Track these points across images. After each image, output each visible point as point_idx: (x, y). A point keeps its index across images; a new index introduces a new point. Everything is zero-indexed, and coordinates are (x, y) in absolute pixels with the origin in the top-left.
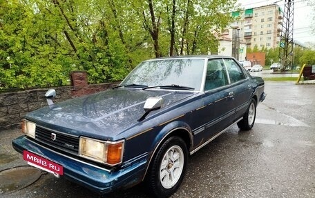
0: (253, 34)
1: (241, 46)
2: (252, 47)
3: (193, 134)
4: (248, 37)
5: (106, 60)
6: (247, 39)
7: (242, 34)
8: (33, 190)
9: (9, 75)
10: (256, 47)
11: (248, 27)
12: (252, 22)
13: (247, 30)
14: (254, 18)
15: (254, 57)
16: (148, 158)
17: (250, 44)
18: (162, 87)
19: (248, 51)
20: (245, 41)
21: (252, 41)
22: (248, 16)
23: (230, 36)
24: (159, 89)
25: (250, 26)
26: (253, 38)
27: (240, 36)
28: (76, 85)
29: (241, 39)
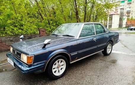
0: (131, 11)
1: (124, 17)
2: (130, 18)
3: (70, 55)
4: (128, 13)
5: (54, 24)
6: (128, 14)
7: (125, 12)
8: (12, 72)
9: (15, 30)
10: (132, 17)
11: (129, 8)
12: (131, 5)
13: (128, 9)
14: (132, 4)
15: (131, 22)
16: (45, 63)
17: (129, 16)
18: (63, 36)
19: (128, 19)
20: (127, 15)
21: (130, 15)
22: (129, 3)
23: (119, 13)
24: (62, 36)
25: (130, 7)
26: (131, 13)
27: (124, 12)
28: (41, 34)
29: (124, 14)
